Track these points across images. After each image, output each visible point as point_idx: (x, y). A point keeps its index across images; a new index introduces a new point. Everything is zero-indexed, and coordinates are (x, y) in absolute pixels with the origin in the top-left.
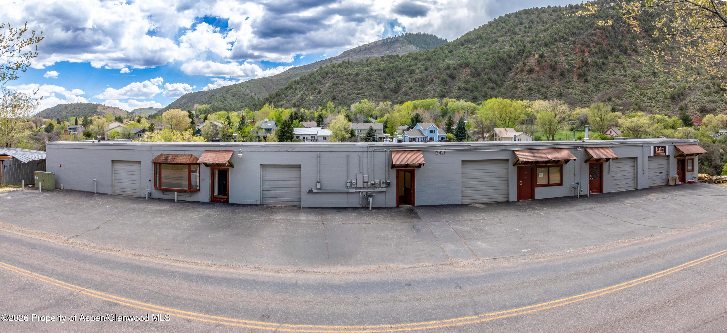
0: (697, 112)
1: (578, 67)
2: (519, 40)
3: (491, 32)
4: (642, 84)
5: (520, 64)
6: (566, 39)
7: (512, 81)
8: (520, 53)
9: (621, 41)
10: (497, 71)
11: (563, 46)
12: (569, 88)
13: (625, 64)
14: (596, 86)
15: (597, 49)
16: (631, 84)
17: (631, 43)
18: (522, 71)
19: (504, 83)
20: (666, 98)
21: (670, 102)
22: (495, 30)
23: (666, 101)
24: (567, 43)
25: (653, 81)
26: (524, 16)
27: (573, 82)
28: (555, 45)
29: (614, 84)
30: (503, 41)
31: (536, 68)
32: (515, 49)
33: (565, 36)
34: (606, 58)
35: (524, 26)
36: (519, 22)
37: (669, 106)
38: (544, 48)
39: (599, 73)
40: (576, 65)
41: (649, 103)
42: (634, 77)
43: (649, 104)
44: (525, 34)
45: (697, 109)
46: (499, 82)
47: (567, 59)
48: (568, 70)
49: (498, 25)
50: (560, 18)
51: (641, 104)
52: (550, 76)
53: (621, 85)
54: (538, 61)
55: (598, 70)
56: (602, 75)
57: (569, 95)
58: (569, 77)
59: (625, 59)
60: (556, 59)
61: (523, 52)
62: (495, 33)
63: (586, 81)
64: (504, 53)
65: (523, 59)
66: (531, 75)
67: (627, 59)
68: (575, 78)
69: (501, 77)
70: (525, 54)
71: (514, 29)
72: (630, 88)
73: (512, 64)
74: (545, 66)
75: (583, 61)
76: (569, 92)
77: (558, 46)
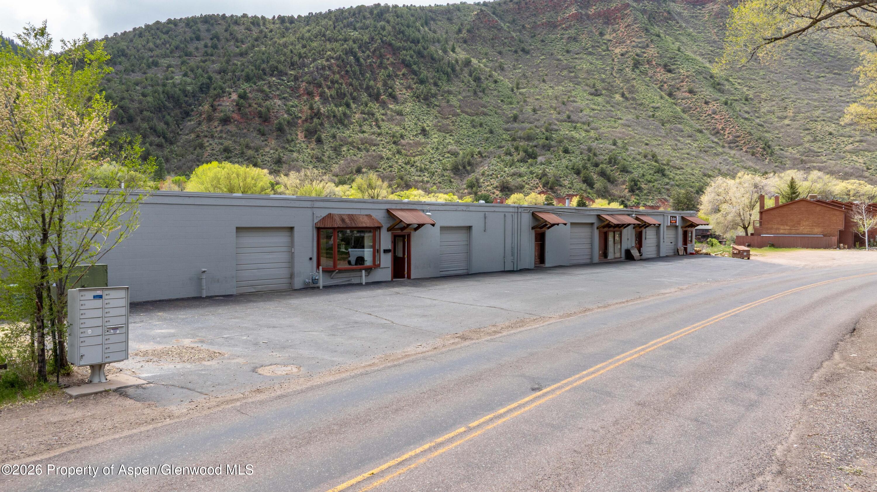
0: (495, 191)
1: (304, 118)
2: (198, 67)
3: (144, 46)
4: (407, 148)
5: (206, 107)
6: (281, 72)
7: (193, 136)
8: (204, 88)
9: (370, 80)
10: (164, 117)
11: (278, 83)
12: (292, 151)
13: (378, 115)
14: (335, 149)
15: (333, 92)
16: (390, 147)
17: (385, 84)
18: (210, 119)
19: (177, 137)
20: (445, 170)
21: (452, 176)
22: (151, 45)
23: (445, 174)
24: (285, 78)
25: (423, 143)
26: (203, 27)
27: (297, 142)
28: (264, 80)
29: (363, 147)
30: (169, 66)
31: (236, 116)
32: (194, 82)
33: (280, 67)
34: (348, 106)
35: (203, 43)
36: (193, 36)
37: (451, 182)
38: (246, 84)
39: (338, 128)
40: (300, 115)
41: (420, 176)
42: (393, 136)
43: (421, 179)
44: (207, 58)
45: (495, 186)
46: (170, 135)
47: (285, 105)
48: (288, 122)
49: (155, 36)
50: (265, 37)
51: (407, 177)
52: (259, 130)
53: (374, 148)
54: (237, 105)
55: (337, 124)
56: (343, 133)
57: (293, 161)
58: (291, 134)
59: (378, 109)
60: (268, 103)
61: (208, 88)
62: (151, 50)
63: (319, 141)
64: (174, 85)
65: (210, 100)
66: (226, 127)
67: (381, 109)
68: (301, 136)
69: (173, 127)
70: (212, 92)
71: (186, 46)
72: (389, 154)
73: (190, 105)
74: (251, 114)
75: (311, 108)
76: (292, 156)
77: (269, 83)
